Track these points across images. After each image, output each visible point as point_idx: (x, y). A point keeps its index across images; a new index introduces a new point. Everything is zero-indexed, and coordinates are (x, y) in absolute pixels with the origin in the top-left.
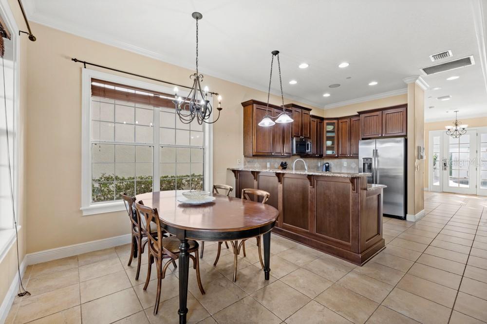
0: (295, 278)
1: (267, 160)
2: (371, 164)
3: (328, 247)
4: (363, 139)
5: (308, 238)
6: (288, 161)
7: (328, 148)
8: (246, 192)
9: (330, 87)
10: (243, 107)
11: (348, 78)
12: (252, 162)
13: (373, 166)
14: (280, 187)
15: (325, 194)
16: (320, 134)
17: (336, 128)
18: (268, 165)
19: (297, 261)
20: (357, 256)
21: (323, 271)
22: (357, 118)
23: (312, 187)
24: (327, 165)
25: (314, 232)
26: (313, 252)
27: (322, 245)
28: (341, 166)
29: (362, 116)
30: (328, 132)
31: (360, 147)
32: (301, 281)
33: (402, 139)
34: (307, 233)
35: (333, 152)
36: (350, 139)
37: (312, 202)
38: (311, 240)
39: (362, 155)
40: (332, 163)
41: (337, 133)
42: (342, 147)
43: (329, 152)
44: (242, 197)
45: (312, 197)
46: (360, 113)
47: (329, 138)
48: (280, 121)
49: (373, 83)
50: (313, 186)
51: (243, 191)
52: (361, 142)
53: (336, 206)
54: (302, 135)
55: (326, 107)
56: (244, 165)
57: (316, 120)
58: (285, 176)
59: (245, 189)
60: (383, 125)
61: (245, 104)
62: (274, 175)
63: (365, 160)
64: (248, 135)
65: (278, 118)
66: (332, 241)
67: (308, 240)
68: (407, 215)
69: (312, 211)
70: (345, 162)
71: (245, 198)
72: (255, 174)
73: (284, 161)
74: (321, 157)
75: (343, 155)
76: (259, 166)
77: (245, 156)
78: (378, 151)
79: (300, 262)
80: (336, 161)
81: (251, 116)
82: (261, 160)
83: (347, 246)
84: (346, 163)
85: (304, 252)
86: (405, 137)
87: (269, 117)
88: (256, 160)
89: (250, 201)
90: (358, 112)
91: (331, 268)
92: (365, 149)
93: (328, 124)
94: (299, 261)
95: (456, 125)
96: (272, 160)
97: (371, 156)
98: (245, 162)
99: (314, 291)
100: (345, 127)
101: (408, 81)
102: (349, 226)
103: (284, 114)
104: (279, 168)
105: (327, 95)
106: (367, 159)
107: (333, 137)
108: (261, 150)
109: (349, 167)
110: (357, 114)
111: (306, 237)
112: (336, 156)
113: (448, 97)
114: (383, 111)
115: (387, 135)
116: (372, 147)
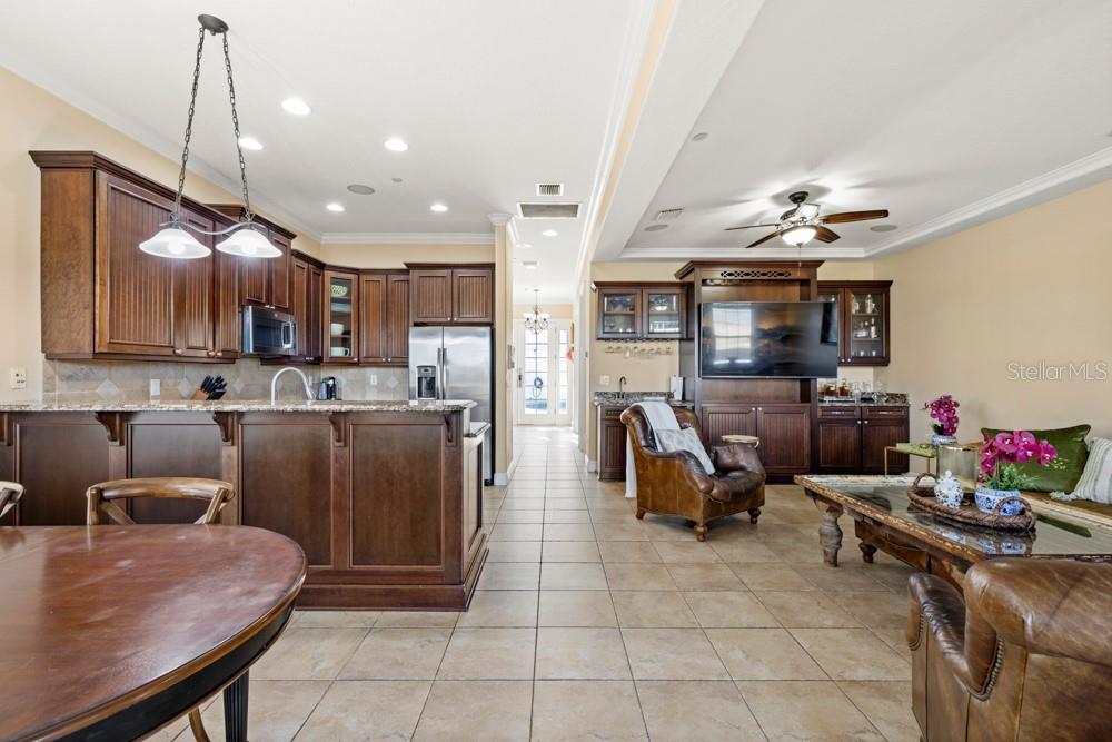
0: (331, 725)
1: (152, 370)
2: (433, 379)
3: (388, 593)
4: (416, 325)
5: (329, 587)
6: (226, 373)
7: (335, 341)
8: (106, 494)
9: (349, 188)
10: (38, 170)
11: (395, 180)
12: (87, 378)
13: (438, 383)
14: (229, 457)
15: (377, 458)
16: (316, 305)
17: (354, 293)
18: (155, 387)
19: (314, 668)
20: (457, 590)
21: (397, 663)
22: (402, 277)
23: (342, 444)
24: (331, 382)
25: (349, 564)
26: (351, 622)
27: (371, 594)
28: (364, 384)
29: (414, 274)
30: (335, 300)
31: (411, 341)
32: (351, 723)
33: (487, 330)
34: (327, 573)
35: (346, 352)
36: (386, 323)
37: (340, 484)
38: (340, 590)
39: (415, 361)
40: (343, 377)
41: (356, 307)
42: (368, 340)
43: (338, 352)
44: (90, 516)
45: (341, 472)
46: (411, 266)
47: (337, 317)
48: (234, 247)
49: (439, 208)
50: (345, 440)
51: (88, 494)
52: (413, 330)
53: (407, 485)
54: (269, 302)
55: (327, 238)
56: (46, 390)
57: (305, 265)
58: (246, 419)
59: (101, 485)
60: (456, 299)
61: (45, 161)
62: (210, 419)
63: (422, 370)
64: (67, 276)
65: (226, 236)
66: (400, 574)
67: (332, 591)
68: (496, 475)
69: (340, 509)
70: (373, 375)
71: (103, 519)
72: (116, 422)
73: (214, 373)
74: (318, 361)
75: (371, 360)
76: (114, 391)
77: (50, 357)
78: (448, 353)
79: (328, 667)
80: (352, 371)
81: (85, 209)
82: (125, 372)
83: (434, 574)
84: (375, 377)
85: (327, 631)
86: (491, 325)
87: (185, 228)
88: (101, 371)
89: (135, 527)
90: (406, 264)
91: (409, 644)
92: (423, 348)
93: (335, 281)
94: (323, 665)
95: (537, 313)
96: (171, 370)
97: (434, 362)
98: (48, 380)
99: (395, 734)
100: (374, 292)
101: (496, 220)
102: (439, 527)
103: (251, 227)
104: (193, 397)
105: (335, 207)
106: (425, 368)
107: (349, 315)
108: (131, 337)
109: (381, 388)
110: (404, 267)
111: (324, 586)
112: (356, 360)
113: (535, 263)
114: (455, 271)
115: (461, 320)
116: (435, 343)
